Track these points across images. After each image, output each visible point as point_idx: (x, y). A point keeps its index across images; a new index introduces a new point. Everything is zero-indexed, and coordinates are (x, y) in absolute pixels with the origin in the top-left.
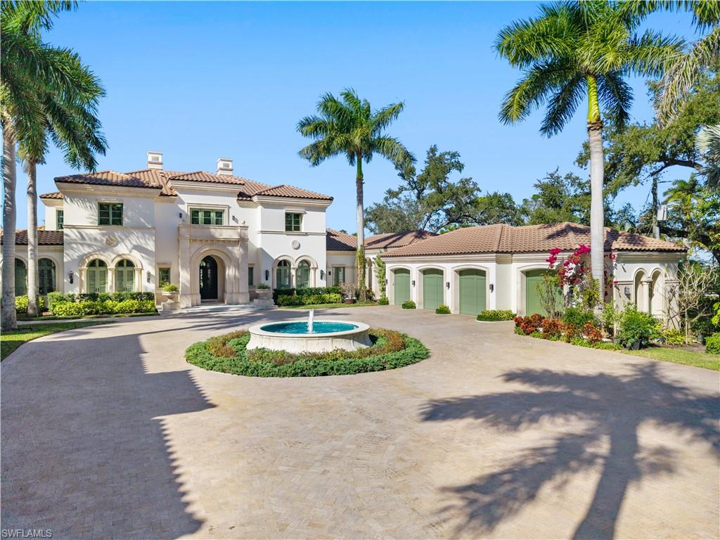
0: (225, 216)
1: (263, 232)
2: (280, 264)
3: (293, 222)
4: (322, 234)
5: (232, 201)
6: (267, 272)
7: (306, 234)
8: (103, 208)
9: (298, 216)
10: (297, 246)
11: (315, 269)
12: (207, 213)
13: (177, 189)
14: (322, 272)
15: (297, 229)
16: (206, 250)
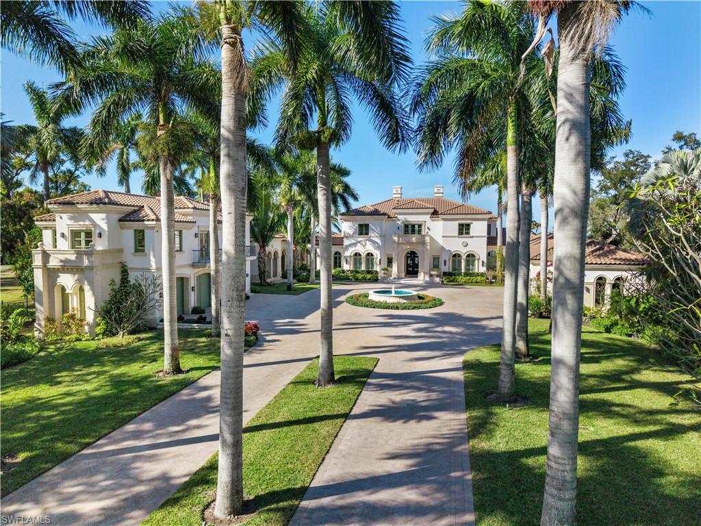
0: (423, 226)
1: (443, 237)
2: (455, 256)
3: (464, 229)
4: (484, 237)
5: (427, 218)
6: (445, 261)
7: (472, 237)
8: (361, 226)
9: (468, 226)
10: (466, 244)
11: (479, 260)
12: (413, 226)
13: (396, 213)
14: (483, 262)
15: (468, 233)
16: (408, 248)
